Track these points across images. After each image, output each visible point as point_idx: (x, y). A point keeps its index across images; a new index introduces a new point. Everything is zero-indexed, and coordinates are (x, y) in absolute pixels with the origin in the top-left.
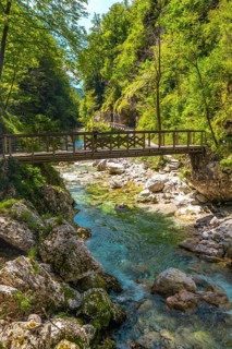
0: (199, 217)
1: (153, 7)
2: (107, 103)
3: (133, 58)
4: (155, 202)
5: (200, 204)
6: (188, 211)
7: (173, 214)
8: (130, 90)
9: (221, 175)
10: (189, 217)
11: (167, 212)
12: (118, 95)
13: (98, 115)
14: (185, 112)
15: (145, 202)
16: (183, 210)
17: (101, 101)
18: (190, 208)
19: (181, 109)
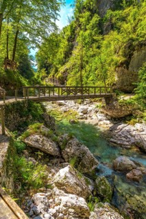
0: (110, 125)
1: (72, 35)
2: (51, 74)
3: (63, 55)
4: (86, 119)
5: (109, 120)
6: (104, 123)
7: (97, 124)
8: (62, 69)
9: (119, 107)
10: (105, 126)
11: (94, 124)
12: (57, 71)
13: (47, 79)
14: (90, 79)
15: (82, 119)
16: (102, 123)
17: (48, 73)
18: (105, 121)
19: (87, 78)
